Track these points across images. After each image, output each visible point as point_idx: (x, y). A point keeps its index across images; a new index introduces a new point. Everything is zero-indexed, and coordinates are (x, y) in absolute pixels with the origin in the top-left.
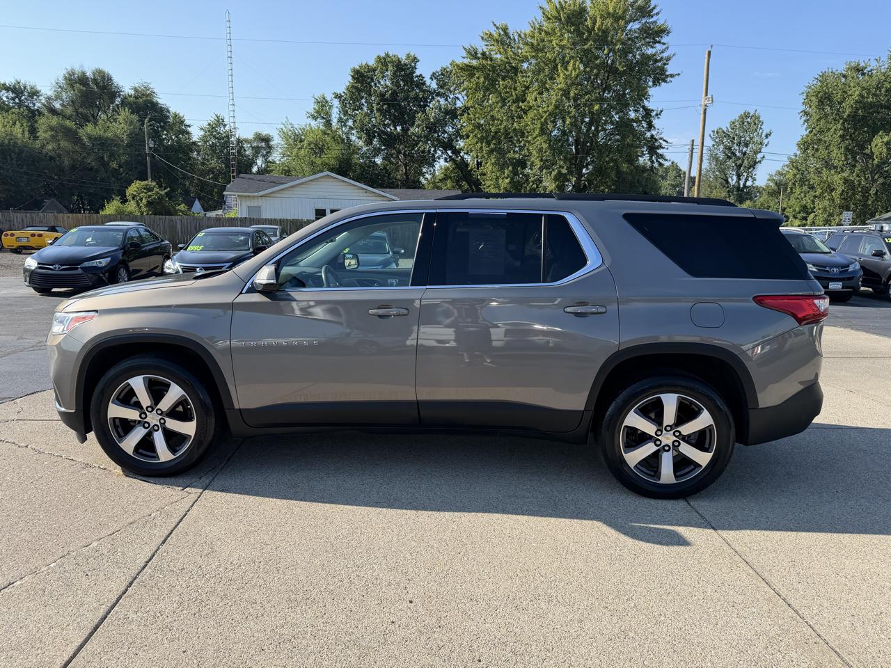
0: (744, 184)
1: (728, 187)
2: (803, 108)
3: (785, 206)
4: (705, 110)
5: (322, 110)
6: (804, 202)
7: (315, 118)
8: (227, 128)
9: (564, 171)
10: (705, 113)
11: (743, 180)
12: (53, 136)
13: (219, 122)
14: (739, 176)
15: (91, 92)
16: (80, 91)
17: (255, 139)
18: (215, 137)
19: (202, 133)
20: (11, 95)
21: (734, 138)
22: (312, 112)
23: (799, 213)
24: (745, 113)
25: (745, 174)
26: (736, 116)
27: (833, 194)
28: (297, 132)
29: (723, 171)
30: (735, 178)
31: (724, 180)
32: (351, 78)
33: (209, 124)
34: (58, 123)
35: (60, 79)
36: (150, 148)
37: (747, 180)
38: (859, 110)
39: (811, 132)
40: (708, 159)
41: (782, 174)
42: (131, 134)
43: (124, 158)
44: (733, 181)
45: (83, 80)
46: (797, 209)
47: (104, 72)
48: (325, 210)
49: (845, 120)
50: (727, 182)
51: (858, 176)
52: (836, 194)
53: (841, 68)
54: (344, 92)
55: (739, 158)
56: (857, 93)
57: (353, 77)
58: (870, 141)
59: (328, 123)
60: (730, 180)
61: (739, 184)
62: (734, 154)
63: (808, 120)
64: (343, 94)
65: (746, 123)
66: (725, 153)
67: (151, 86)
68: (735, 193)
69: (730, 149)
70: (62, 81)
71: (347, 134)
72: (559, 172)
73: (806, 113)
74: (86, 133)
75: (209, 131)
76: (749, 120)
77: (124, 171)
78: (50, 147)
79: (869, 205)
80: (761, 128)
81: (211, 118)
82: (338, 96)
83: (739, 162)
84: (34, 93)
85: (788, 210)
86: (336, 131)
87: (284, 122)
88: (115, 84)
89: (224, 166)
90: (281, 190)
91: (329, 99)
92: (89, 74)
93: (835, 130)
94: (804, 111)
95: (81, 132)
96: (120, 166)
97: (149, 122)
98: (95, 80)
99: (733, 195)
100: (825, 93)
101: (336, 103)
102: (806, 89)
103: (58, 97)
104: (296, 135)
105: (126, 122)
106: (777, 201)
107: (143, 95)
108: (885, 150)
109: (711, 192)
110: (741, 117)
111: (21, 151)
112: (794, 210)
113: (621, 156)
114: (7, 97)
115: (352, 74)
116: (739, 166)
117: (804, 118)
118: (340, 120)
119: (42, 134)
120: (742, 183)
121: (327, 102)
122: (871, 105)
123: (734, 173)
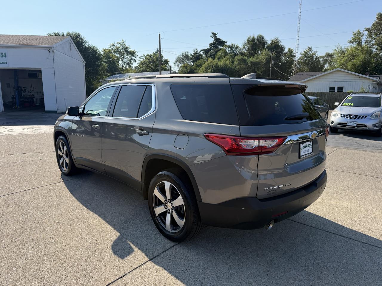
5: (357, 37)
7: (352, 42)
8: (313, 52)
12: (239, 63)
13: (310, 50)
15: (255, 44)
16: (251, 44)
17: (326, 56)
18: (306, 56)
19: (301, 56)
20: (230, 49)
22: (351, 39)
28: (343, 50)
32: (376, 19)
33: (304, 51)
34: (241, 58)
35: (246, 41)
36: (272, 64)
42: (267, 59)
43: (262, 69)
45: (253, 40)
47: (261, 36)
48: (334, 88)
54: (371, 27)
57: (377, 18)
59: (360, 44)
64: (371, 28)
67: (279, 38)
70: (246, 42)
71: (370, 48)
74: (250, 61)
75: (304, 54)
77: (262, 74)
78: (237, 67)
81: (306, 49)
82: (367, 29)
84: (237, 47)
86: (363, 48)
87: (337, 46)
88: (265, 40)
89: (308, 69)
90: (313, 79)
91: (361, 32)
92: (256, 37)
95: (248, 61)
96: (261, 73)
97: (275, 53)
98: (258, 39)
101: (366, 33)
103: (244, 48)
104: (343, 52)
105: (265, 55)
107: (275, 42)
111: (228, 69)
114: (228, 50)
115: (377, 17)
118: (367, 41)
119: (236, 63)
121: (360, 33)
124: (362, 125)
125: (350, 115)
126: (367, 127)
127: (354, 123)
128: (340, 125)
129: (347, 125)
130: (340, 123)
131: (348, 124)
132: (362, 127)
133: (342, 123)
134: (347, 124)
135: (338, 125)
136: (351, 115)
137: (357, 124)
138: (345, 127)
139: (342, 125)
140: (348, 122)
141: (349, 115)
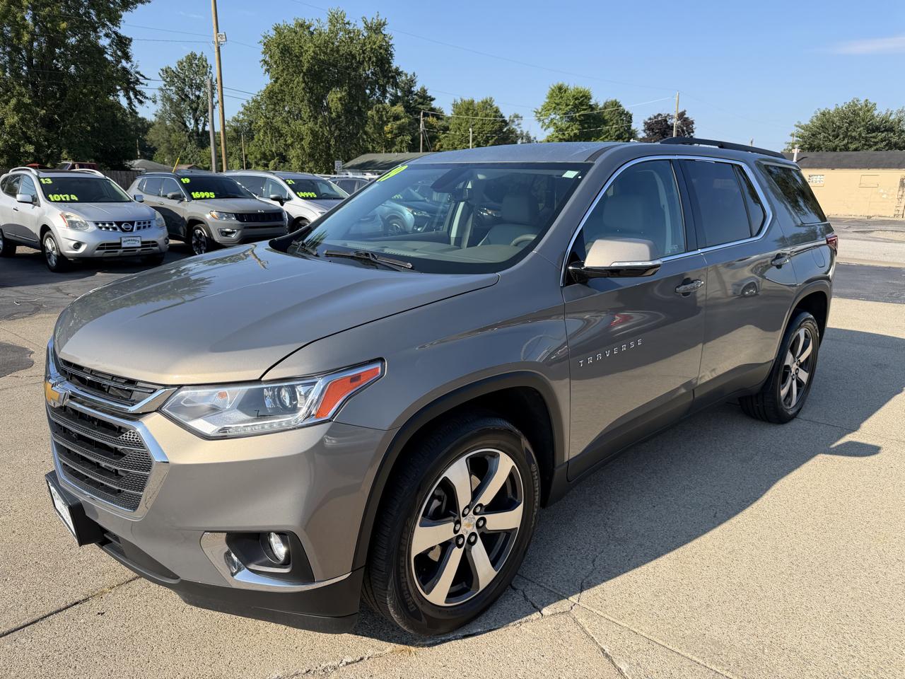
0: (203, 129)
1: (187, 131)
2: (262, 57)
3: (247, 153)
4: (219, 48)
6: (263, 149)
9: (27, 100)
10: (219, 51)
11: (202, 125)
14: (197, 121)
21: (185, 80)
23: (260, 160)
24: (192, 54)
25: (202, 119)
26: (183, 57)
27: (303, 143)
29: (179, 114)
30: (192, 121)
31: (182, 123)
37: (205, 125)
38: (314, 66)
39: (276, 82)
40: (162, 100)
41: (238, 121)
44: (191, 125)
46: (258, 156)
49: (305, 74)
50: (186, 126)
51: (321, 127)
52: (305, 143)
53: (292, 23)
55: (193, 102)
56: (312, 49)
58: (324, 97)
60: (188, 124)
61: (198, 128)
62: (187, 96)
63: (268, 69)
65: (194, 65)
66: (178, 94)
68: (195, 138)
69: (183, 90)
72: (19, 101)
73: (266, 62)
76: (196, 62)
79: (331, 155)
80: (210, 72)
83: (194, 106)
85: (249, 156)
93: (298, 82)
94: (264, 60)
99: (194, 140)
100: (285, 46)
102: (263, 39)
106: (238, 147)
108: (340, 105)
109: (170, 136)
110: (188, 57)
112: (256, 157)
113: (102, 89)
116: (195, 110)
117: (265, 67)
120: (200, 127)
122: (323, 62)
123: (191, 116)
124: (149, 242)
125: (119, 224)
126: (156, 246)
127: (136, 241)
128: (103, 249)
129: (120, 248)
130: (103, 245)
131: (124, 245)
132: (149, 246)
133: (108, 244)
134: (120, 244)
135: (98, 249)
136: (122, 223)
137: (142, 243)
138: (116, 252)
139: (108, 248)
140: (123, 239)
141: (116, 222)
